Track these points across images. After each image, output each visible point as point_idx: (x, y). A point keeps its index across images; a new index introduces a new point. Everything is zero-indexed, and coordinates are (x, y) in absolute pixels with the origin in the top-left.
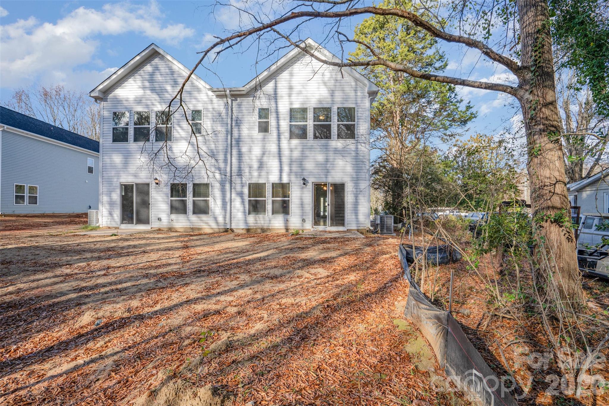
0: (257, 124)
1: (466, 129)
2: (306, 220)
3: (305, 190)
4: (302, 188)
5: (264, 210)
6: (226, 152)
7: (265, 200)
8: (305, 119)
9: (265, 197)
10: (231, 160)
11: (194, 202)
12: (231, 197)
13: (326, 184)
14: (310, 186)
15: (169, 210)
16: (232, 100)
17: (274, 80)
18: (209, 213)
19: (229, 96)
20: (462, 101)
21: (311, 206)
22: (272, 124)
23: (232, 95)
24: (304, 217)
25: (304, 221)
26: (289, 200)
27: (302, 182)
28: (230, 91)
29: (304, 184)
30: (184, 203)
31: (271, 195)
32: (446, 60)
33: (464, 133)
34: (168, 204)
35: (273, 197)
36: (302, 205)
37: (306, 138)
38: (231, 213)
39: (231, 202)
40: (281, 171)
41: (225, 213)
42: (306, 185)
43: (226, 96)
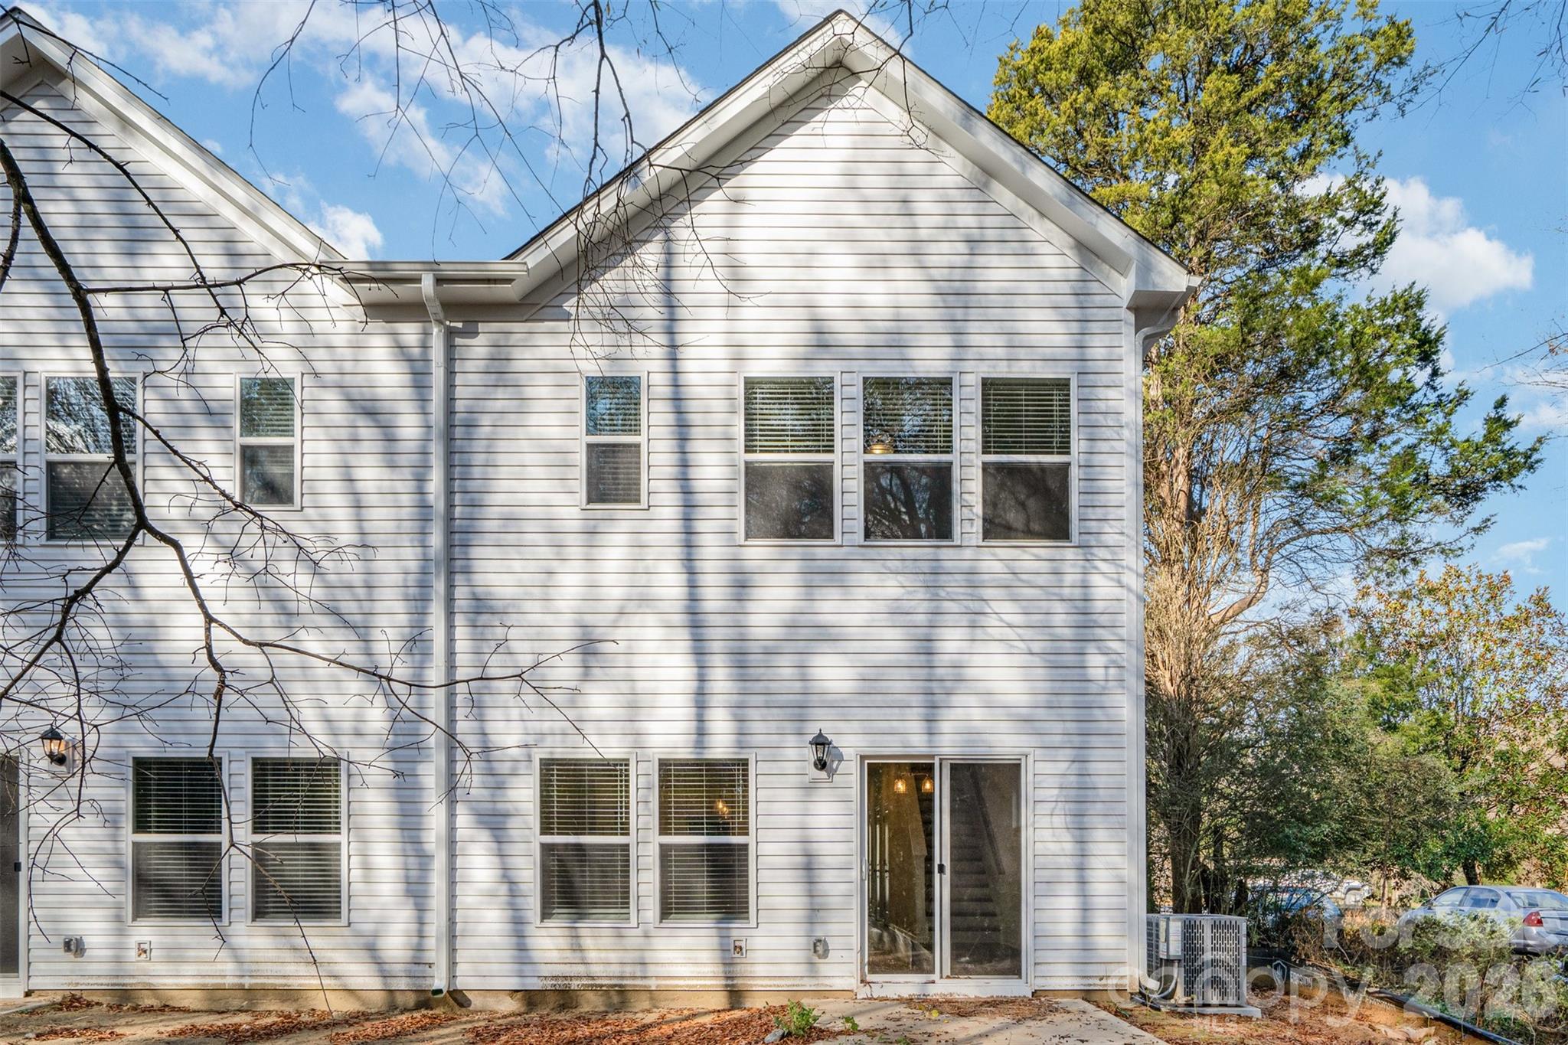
0: (581, 458)
1: (1473, 521)
2: (832, 943)
3: (823, 794)
4: (810, 787)
5: (622, 898)
6: (425, 599)
7: (626, 847)
8: (821, 436)
9: (625, 831)
10: (450, 640)
11: (259, 856)
12: (452, 829)
13: (929, 768)
14: (851, 777)
15: (127, 899)
16: (450, 334)
17: (660, 236)
18: (337, 914)
19: (434, 308)
20: (1463, 396)
21: (854, 874)
22: (655, 459)
23: (452, 307)
24: (820, 932)
25: (819, 948)
26: (744, 847)
27: (811, 754)
28: (439, 281)
29: (821, 765)
30: (207, 859)
31: (655, 822)
32: (1387, 215)
33: (1466, 542)
34: (119, 865)
35: (664, 830)
36: (809, 868)
37: (830, 535)
38: (452, 910)
39: (452, 856)
40: (701, 700)
41: (421, 909)
42: (832, 773)
43: (413, 310)
